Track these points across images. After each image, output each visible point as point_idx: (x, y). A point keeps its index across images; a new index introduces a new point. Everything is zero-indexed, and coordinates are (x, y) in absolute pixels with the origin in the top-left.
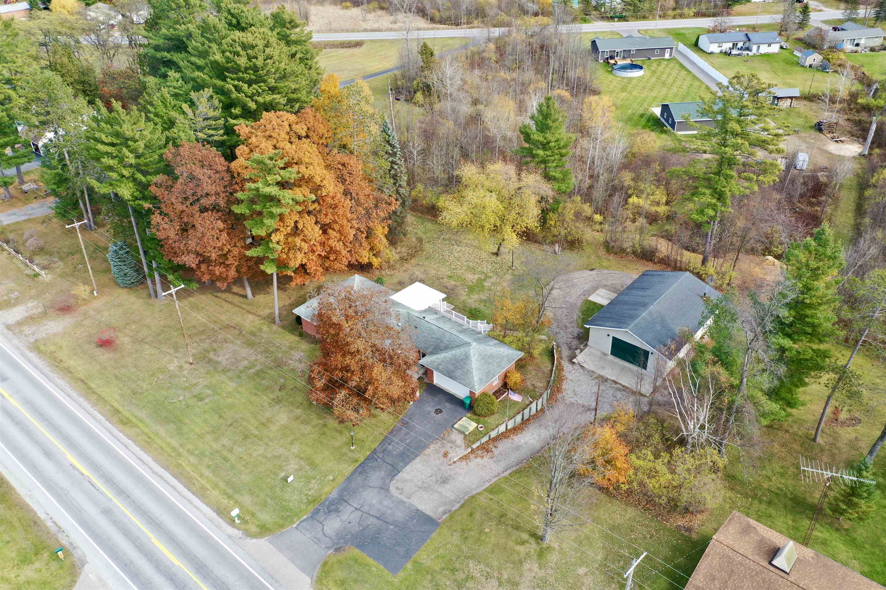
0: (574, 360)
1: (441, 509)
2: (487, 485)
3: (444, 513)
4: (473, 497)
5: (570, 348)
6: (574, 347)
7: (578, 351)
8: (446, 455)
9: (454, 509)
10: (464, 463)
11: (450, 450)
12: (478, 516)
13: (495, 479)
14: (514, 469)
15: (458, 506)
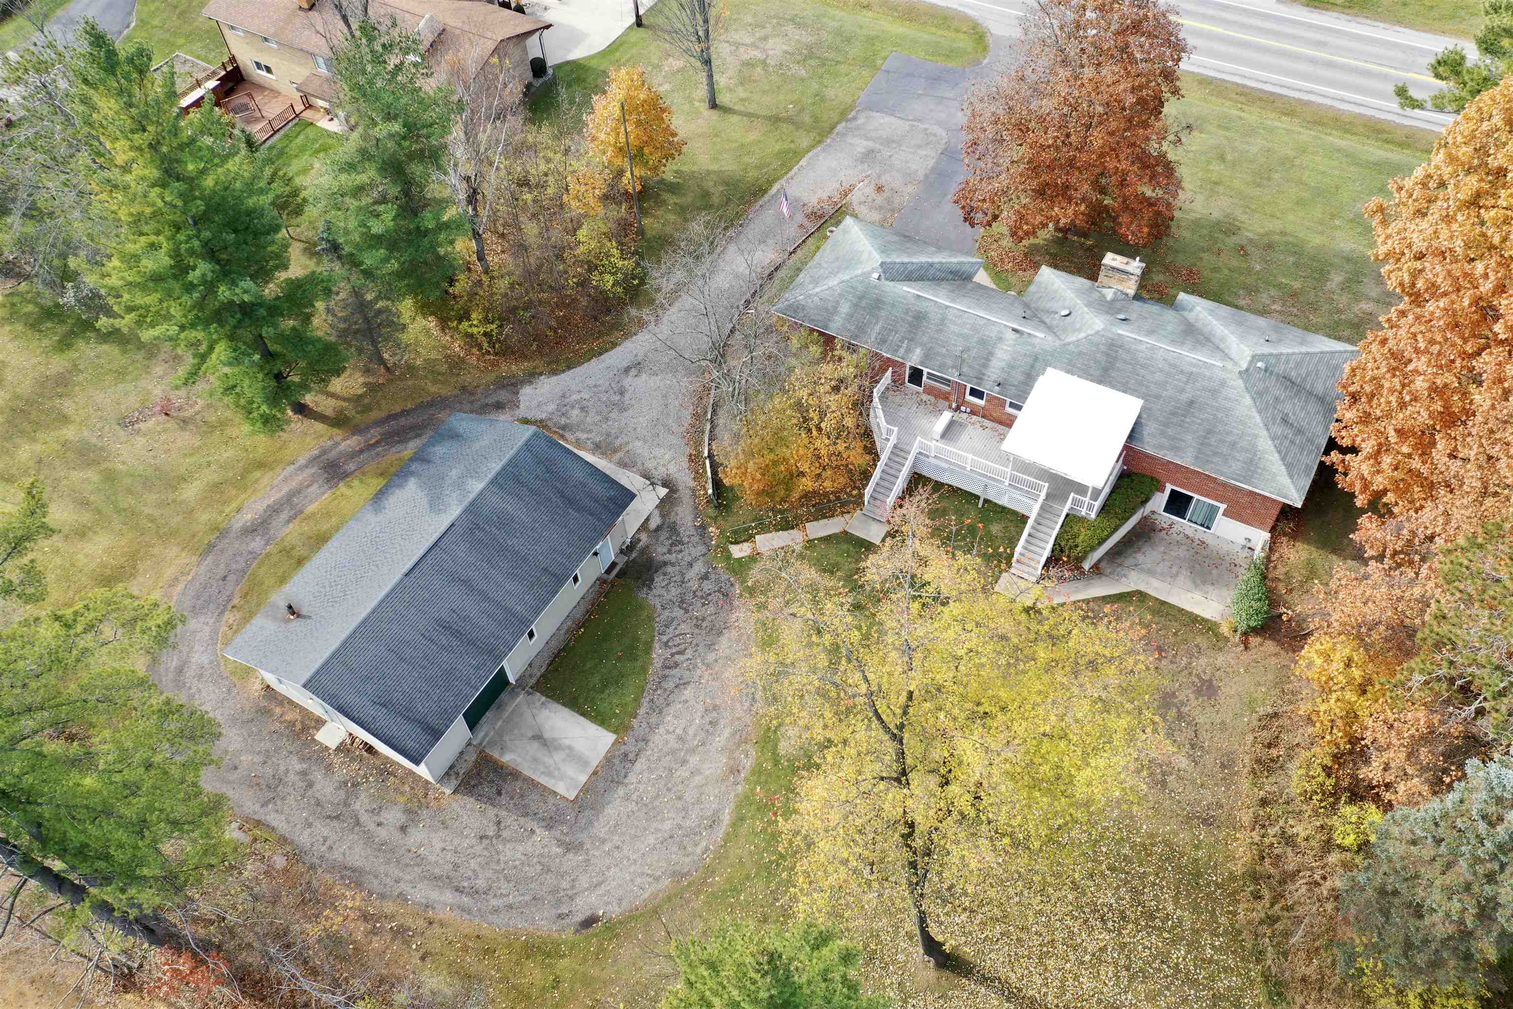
0: (663, 492)
1: (860, 121)
2: (803, 162)
3: (855, 118)
4: (820, 142)
5: (673, 529)
6: (664, 535)
7: (653, 524)
8: (880, 189)
9: (843, 124)
10: (846, 185)
11: (874, 195)
12: (807, 119)
13: (792, 173)
14: (766, 197)
15: (840, 128)
